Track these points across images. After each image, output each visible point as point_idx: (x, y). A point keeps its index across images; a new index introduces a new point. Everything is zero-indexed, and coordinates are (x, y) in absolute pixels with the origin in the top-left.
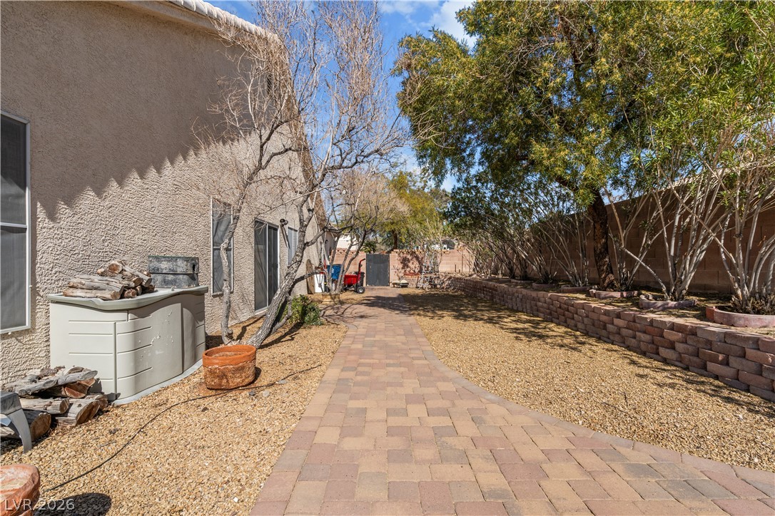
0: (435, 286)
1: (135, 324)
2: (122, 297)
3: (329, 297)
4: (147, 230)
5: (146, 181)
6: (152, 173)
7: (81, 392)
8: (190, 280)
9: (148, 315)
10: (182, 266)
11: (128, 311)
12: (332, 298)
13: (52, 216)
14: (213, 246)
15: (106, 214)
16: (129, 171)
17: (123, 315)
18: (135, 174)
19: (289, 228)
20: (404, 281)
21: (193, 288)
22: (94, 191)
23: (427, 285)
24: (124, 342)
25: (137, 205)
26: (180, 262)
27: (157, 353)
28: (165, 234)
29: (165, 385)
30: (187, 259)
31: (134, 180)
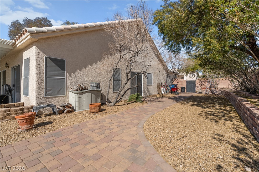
0: (214, 93)
1: (79, 96)
2: (77, 91)
3: (159, 95)
4: (92, 77)
5: (92, 66)
6: (94, 64)
7: (69, 108)
8: (97, 88)
9: (82, 95)
10: (95, 85)
11: (77, 93)
12: (160, 95)
13: (70, 76)
14: (113, 80)
15: (82, 74)
16: (88, 65)
17: (77, 94)
18: (89, 66)
19: (147, 73)
20: (201, 91)
21: (98, 89)
22: (79, 70)
23: (210, 93)
24: (77, 99)
25: (89, 72)
26: (94, 84)
27: (84, 103)
28: (97, 77)
29: (86, 110)
30: (96, 83)
31: (89, 67)
